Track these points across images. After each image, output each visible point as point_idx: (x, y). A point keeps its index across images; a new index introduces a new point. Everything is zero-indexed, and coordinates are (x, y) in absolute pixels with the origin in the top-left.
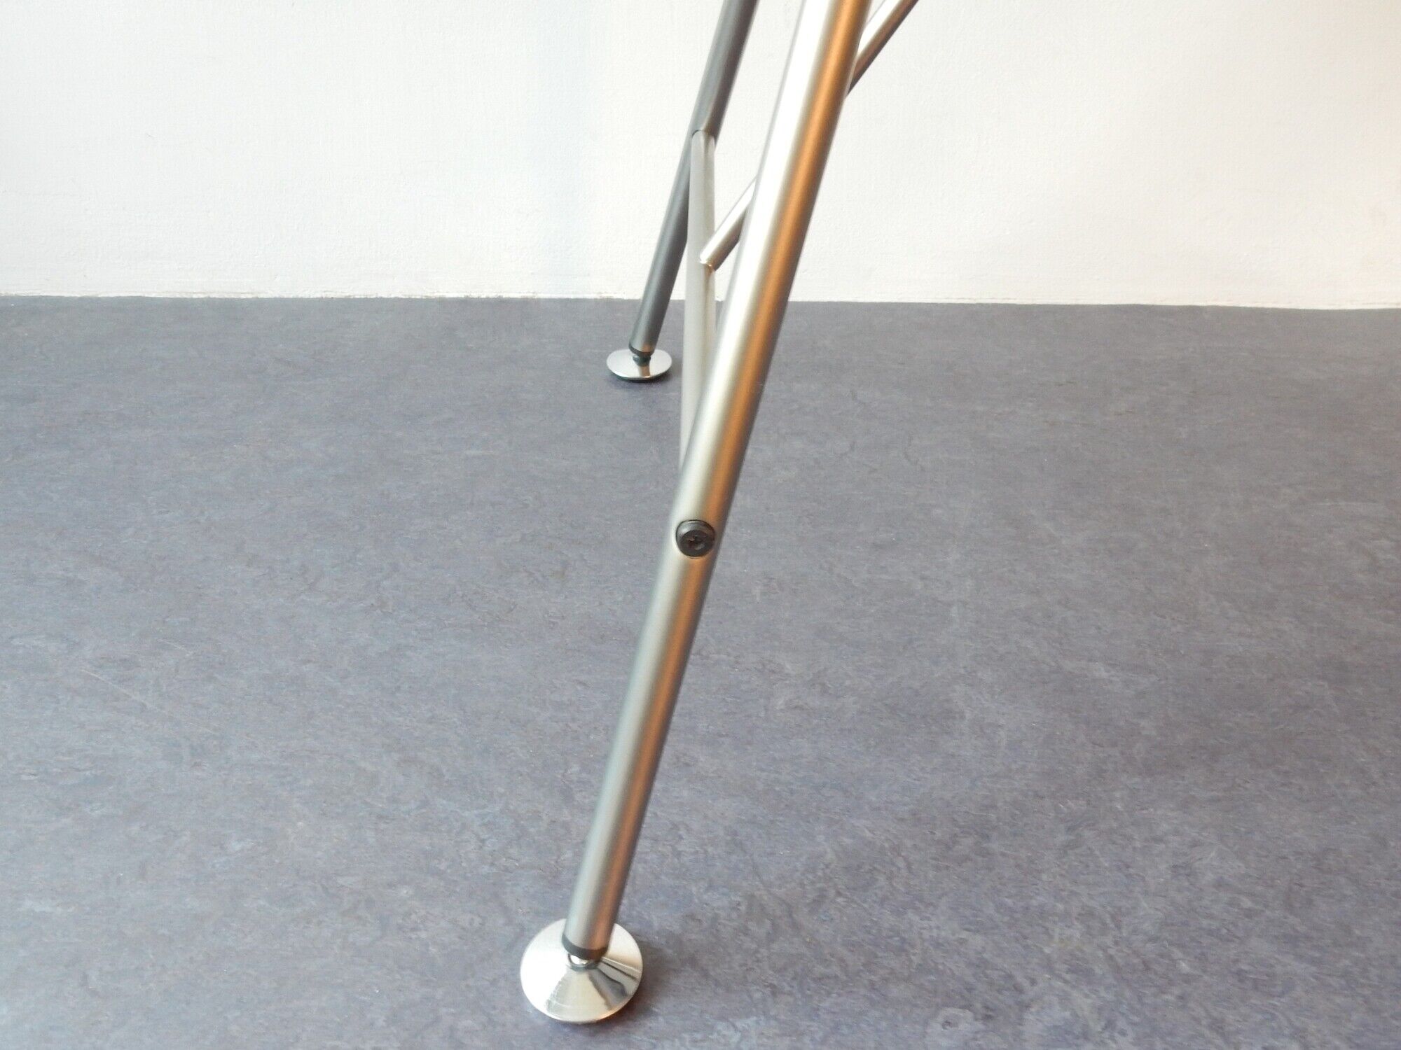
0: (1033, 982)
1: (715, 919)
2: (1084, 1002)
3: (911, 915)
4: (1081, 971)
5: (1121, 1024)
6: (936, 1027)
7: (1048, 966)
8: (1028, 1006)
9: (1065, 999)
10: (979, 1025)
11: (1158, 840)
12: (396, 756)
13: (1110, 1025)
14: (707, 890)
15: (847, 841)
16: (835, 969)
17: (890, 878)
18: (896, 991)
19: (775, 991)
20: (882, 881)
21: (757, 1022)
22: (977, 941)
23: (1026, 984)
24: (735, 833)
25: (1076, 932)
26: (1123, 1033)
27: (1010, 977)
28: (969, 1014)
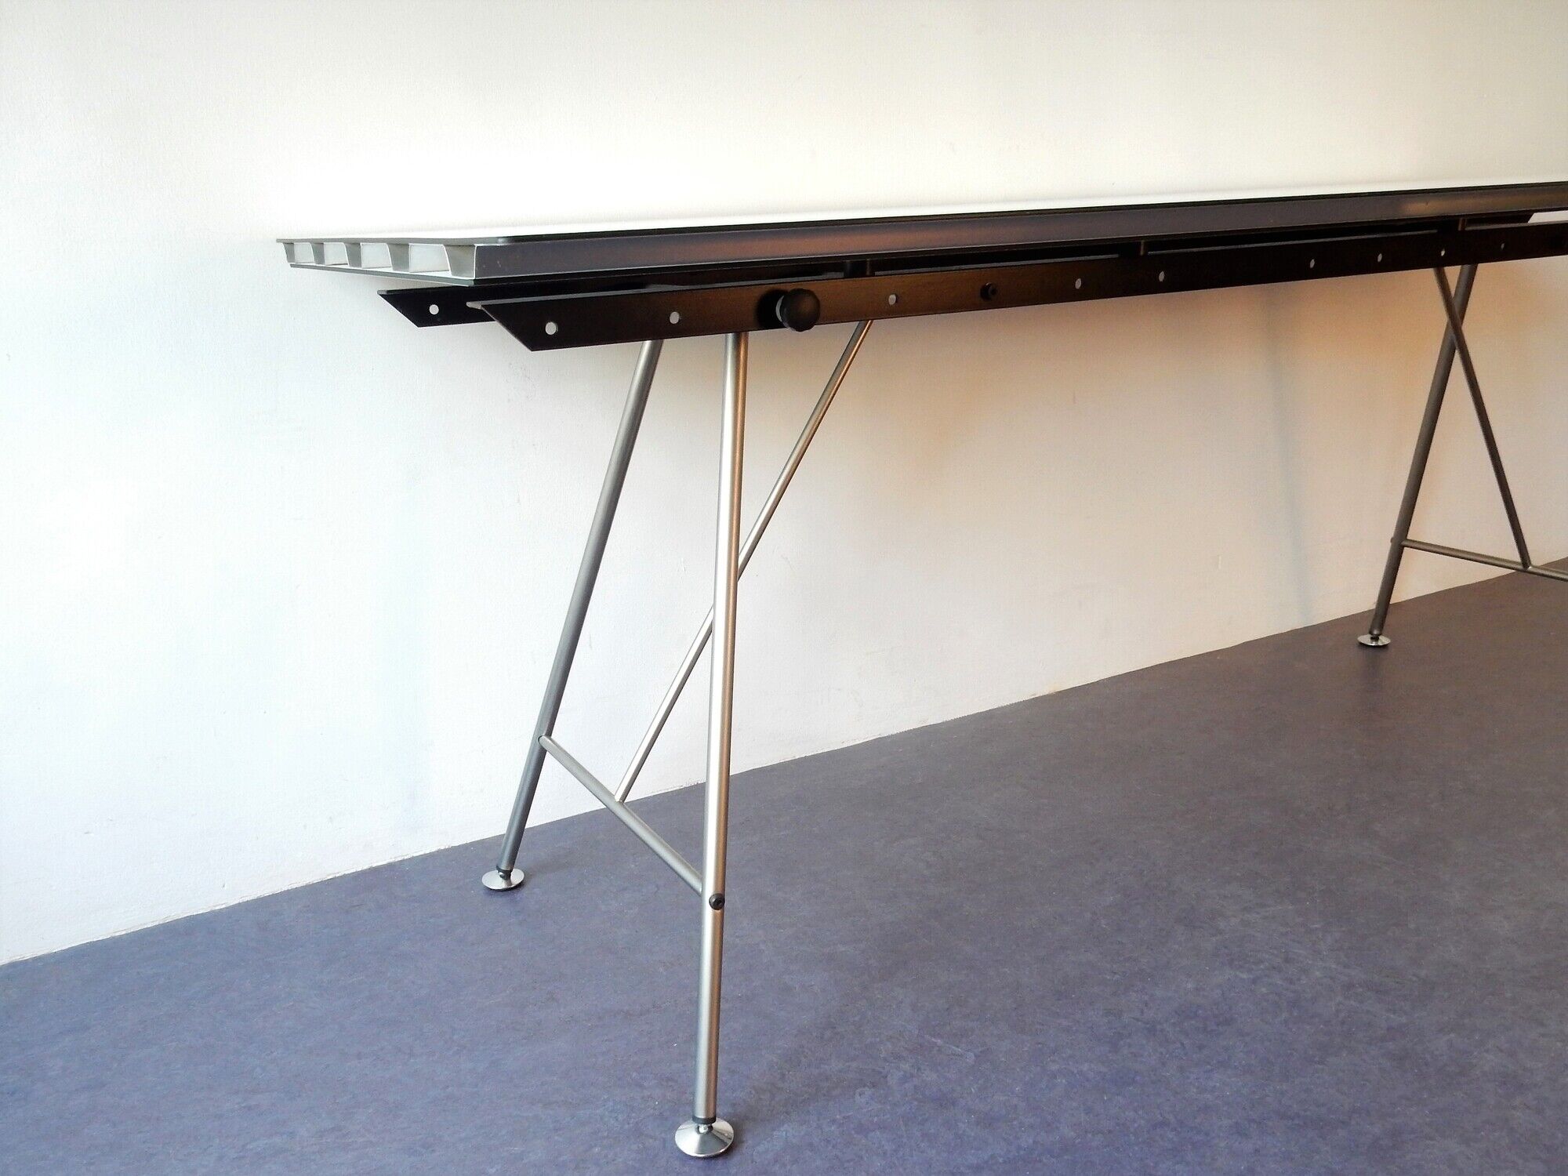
0: (884, 1068)
1: (744, 1100)
2: (905, 1066)
3: (822, 1066)
4: (899, 1057)
5: (922, 1067)
6: (857, 1097)
7: (885, 1060)
8: (886, 1077)
9: (898, 1068)
10: (873, 1090)
11: (902, 1002)
12: (540, 1105)
13: (919, 1069)
14: (733, 1093)
15: (779, 1052)
16: (806, 1096)
17: (805, 1057)
18: (835, 1093)
19: (787, 1113)
20: (803, 1060)
21: (789, 1125)
22: (854, 1065)
23: (881, 1070)
24: (729, 1069)
25: (889, 1045)
26: (925, 1070)
27: (874, 1070)
28: (867, 1088)
